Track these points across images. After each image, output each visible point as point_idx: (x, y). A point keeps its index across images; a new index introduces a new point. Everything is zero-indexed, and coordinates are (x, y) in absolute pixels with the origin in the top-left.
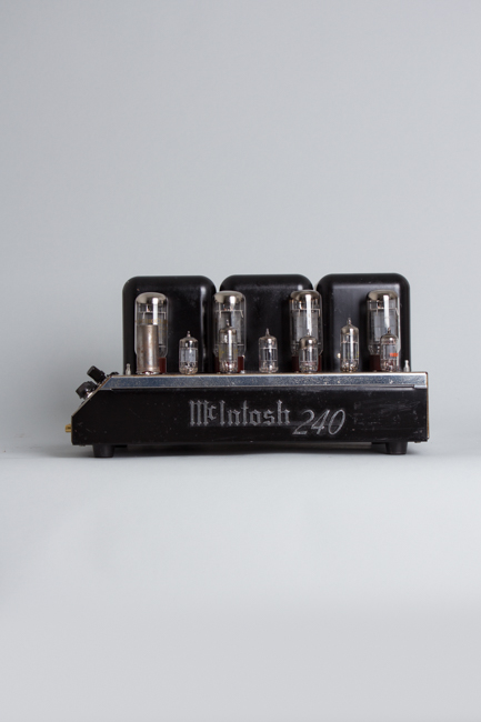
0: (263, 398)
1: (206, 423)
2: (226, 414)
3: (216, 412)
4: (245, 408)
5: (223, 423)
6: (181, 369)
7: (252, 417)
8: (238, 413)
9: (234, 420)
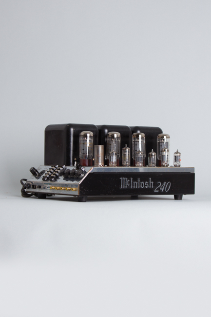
0: (144, 177)
1: (126, 187)
2: (133, 183)
3: (130, 182)
4: (139, 181)
5: (132, 187)
6: (109, 164)
7: (141, 185)
8: (137, 183)
9: (135, 186)
